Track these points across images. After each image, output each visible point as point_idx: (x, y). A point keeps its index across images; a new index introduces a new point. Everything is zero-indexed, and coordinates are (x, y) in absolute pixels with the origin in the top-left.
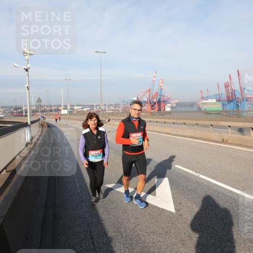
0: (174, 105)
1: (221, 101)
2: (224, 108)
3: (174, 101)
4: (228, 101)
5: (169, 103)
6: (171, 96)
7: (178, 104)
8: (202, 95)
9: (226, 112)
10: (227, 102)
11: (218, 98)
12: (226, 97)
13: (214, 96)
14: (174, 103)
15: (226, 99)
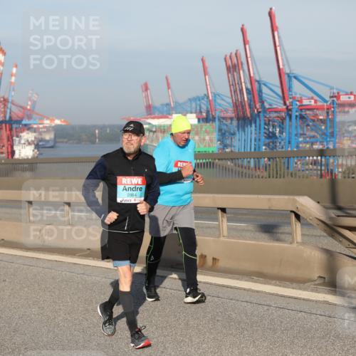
0: (47, 137)
1: (214, 119)
2: (226, 146)
3: (47, 122)
4: (238, 119)
5: (28, 128)
6: (34, 103)
7: (61, 133)
8: (147, 97)
9: (234, 157)
10: (235, 123)
11: (204, 108)
12: (231, 108)
13: (190, 100)
14: (48, 129)
15: (231, 114)
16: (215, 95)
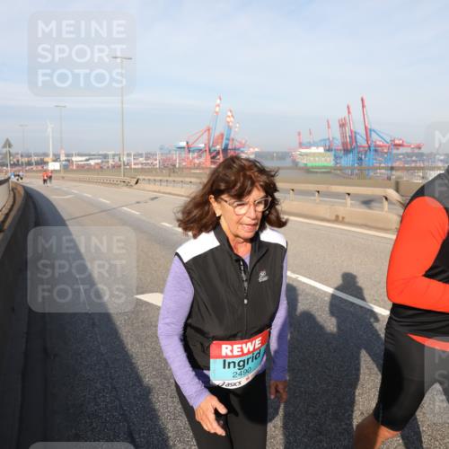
0: (252, 157)
1: (332, 150)
2: (337, 163)
3: (251, 150)
4: (344, 150)
5: (243, 152)
7: (259, 155)
8: (299, 139)
9: (341, 169)
10: (342, 152)
11: (327, 144)
12: (340, 144)
13: (321, 141)
14: (253, 153)
15: (341, 148)
16: (333, 138)
